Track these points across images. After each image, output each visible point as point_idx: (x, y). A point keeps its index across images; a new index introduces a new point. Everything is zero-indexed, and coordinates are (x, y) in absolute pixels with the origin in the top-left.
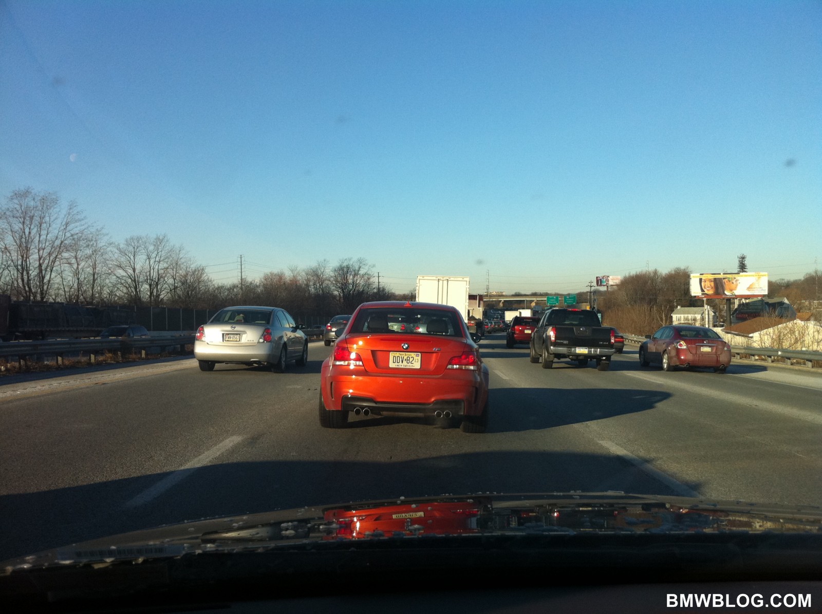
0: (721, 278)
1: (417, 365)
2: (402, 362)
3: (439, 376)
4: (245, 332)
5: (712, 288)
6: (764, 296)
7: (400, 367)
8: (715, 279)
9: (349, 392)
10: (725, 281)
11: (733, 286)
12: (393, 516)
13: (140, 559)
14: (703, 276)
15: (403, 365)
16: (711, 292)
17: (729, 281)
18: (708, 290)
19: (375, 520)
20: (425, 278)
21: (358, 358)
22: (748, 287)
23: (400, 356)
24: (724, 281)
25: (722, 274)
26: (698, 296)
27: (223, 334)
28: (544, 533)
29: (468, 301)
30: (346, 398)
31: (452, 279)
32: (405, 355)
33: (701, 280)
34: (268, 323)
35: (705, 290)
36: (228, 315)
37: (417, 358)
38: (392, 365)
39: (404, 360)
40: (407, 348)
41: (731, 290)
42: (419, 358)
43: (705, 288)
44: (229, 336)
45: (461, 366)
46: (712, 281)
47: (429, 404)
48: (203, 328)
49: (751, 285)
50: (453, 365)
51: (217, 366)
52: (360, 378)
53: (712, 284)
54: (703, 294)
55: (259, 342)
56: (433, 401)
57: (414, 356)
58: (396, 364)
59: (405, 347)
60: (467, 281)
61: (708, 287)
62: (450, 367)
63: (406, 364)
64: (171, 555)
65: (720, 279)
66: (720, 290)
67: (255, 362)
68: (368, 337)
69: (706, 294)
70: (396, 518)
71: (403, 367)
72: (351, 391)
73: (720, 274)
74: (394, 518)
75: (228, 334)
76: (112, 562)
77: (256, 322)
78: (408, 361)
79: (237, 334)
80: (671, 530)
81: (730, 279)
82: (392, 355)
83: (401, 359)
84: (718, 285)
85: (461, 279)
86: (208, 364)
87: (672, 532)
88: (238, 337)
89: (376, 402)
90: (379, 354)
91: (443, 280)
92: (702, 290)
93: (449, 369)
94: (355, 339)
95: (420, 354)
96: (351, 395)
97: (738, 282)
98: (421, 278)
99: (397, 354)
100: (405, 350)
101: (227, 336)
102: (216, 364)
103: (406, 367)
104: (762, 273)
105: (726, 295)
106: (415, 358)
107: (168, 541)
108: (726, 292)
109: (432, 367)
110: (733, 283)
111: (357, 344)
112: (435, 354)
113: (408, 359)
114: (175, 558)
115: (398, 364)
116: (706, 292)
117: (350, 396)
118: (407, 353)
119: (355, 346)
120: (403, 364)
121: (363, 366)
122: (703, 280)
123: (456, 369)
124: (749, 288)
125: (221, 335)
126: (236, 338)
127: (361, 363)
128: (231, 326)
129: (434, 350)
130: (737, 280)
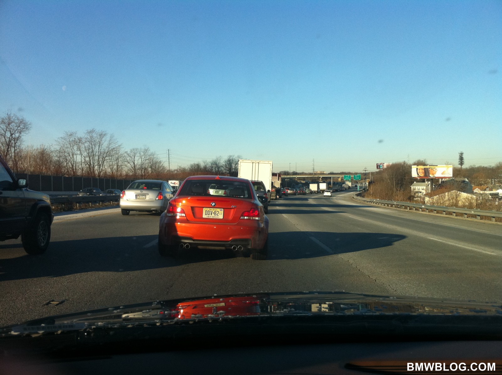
1: (221, 217)
3: (235, 224)
4: (148, 194)
5: (423, 173)
6: (450, 177)
7: (210, 217)
8: (425, 168)
10: (430, 169)
12: (205, 305)
13: (59, 332)
14: (419, 166)
15: (212, 216)
16: (422, 175)
17: (432, 169)
18: (421, 174)
19: (193, 308)
20: (244, 161)
21: (183, 211)
23: (210, 211)
24: (429, 169)
25: (428, 165)
27: (136, 195)
28: (294, 315)
29: (271, 176)
31: (261, 162)
32: (213, 210)
33: (417, 169)
34: (160, 189)
35: (419, 174)
36: (137, 184)
38: (204, 216)
39: (212, 213)
40: (214, 206)
41: (433, 174)
42: (222, 212)
43: (419, 173)
44: (140, 196)
45: (250, 217)
46: (423, 169)
47: (228, 241)
48: (124, 191)
50: (245, 216)
51: (131, 212)
52: (183, 224)
53: (423, 171)
54: (418, 176)
55: (156, 200)
56: (231, 240)
57: (219, 211)
58: (207, 215)
59: (213, 205)
60: (271, 164)
61: (421, 173)
62: (241, 218)
63: (214, 216)
64: (77, 329)
65: (427, 169)
66: (427, 174)
67: (154, 210)
68: (189, 198)
69: (420, 176)
70: (207, 307)
74: (205, 307)
75: (139, 195)
76: (43, 333)
77: (153, 189)
78: (215, 214)
79: (144, 195)
80: (366, 312)
82: (204, 210)
83: (210, 213)
84: (426, 171)
85: (267, 162)
86: (126, 211)
87: (367, 314)
88: (144, 196)
89: (194, 240)
90: (196, 209)
91: (256, 163)
92: (418, 174)
93: (242, 219)
94: (181, 199)
95: (223, 209)
97: (437, 170)
98: (242, 161)
99: (208, 209)
100: (213, 207)
101: (138, 196)
102: (130, 212)
103: (214, 218)
104: (449, 166)
105: (430, 177)
106: (220, 212)
107: (76, 321)
108: (430, 175)
109: (231, 218)
110: (434, 170)
111: (181, 202)
112: (233, 209)
113: (215, 212)
114: (80, 331)
116: (420, 175)
118: (214, 209)
119: (180, 204)
120: (211, 216)
121: (186, 216)
123: (246, 219)
124: (442, 173)
125: (135, 195)
126: (143, 197)
127: (184, 215)
128: (140, 190)
129: (232, 207)
130: (436, 169)
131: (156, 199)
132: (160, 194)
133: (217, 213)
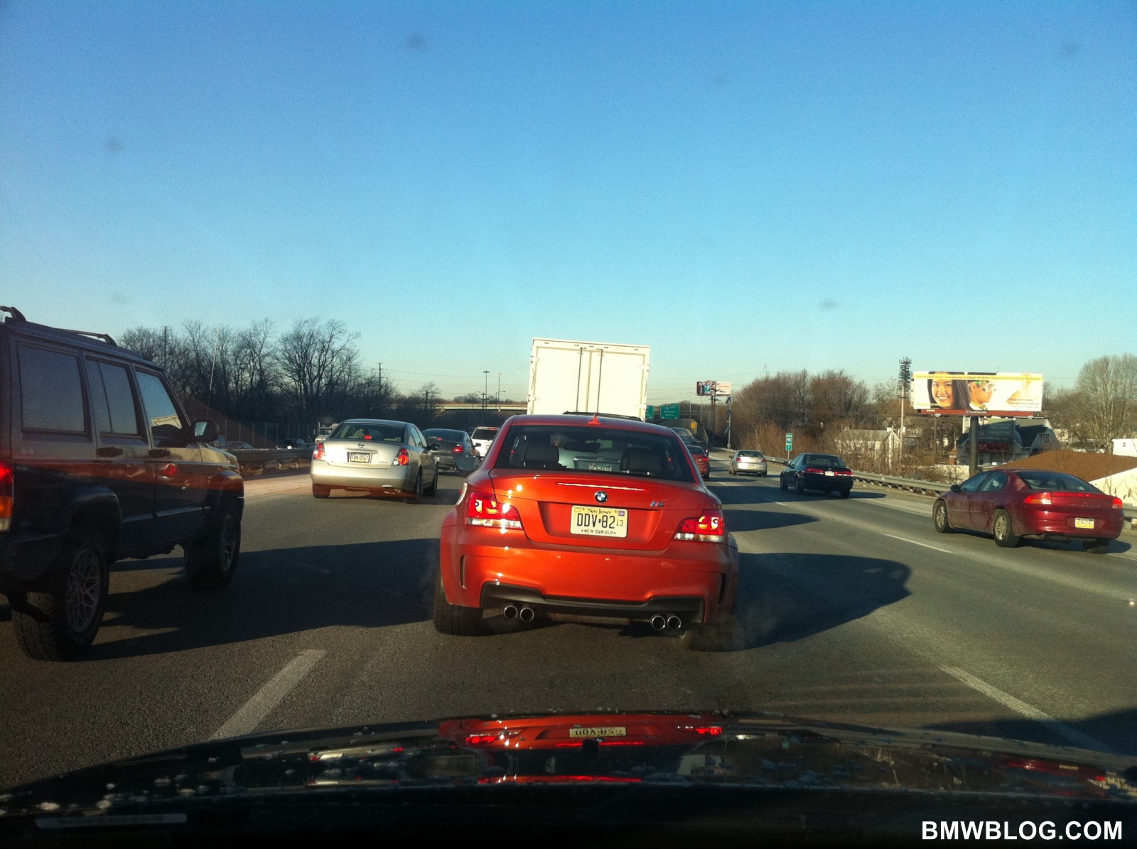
0: (964, 381)
1: (620, 531)
2: (594, 525)
3: (661, 552)
4: (376, 452)
5: (949, 397)
6: (1035, 414)
7: (590, 533)
8: (954, 382)
9: (497, 577)
10: (971, 385)
11: (984, 395)
14: (935, 375)
15: (596, 530)
16: (946, 404)
17: (978, 386)
18: (941, 400)
20: (551, 344)
21: (515, 514)
22: (1009, 397)
23: (591, 514)
24: (969, 385)
25: (966, 373)
26: (925, 410)
27: (348, 453)
30: (492, 587)
31: (611, 349)
32: (598, 512)
33: (930, 382)
34: (402, 441)
35: (937, 400)
37: (621, 518)
38: (575, 529)
39: (597, 522)
40: (604, 501)
41: (981, 402)
42: (625, 518)
44: (356, 455)
45: (697, 536)
46: (948, 385)
47: (641, 603)
48: (322, 444)
49: (1013, 395)
50: (684, 533)
52: (518, 552)
53: (950, 390)
54: (932, 407)
55: (393, 465)
56: (649, 599)
57: (616, 515)
58: (583, 527)
59: (599, 498)
60: (644, 355)
61: (942, 396)
62: (678, 536)
63: (602, 529)
65: (963, 383)
66: (963, 402)
67: (387, 489)
68: (535, 478)
69: (938, 407)
71: (594, 534)
72: (500, 575)
73: (963, 373)
75: (355, 453)
77: (387, 439)
78: (605, 524)
79: (366, 454)
81: (980, 383)
82: (575, 511)
83: (591, 519)
84: (960, 391)
85: (631, 350)
86: (323, 489)
88: (367, 457)
89: (546, 597)
90: (552, 510)
91: (591, 352)
92: (932, 400)
93: (678, 540)
95: (626, 511)
96: (501, 583)
97: (993, 389)
98: (542, 344)
99: (586, 510)
100: (600, 504)
101: (354, 456)
103: (601, 534)
104: (1033, 375)
105: (972, 409)
106: (618, 518)
108: (972, 405)
109: (647, 535)
110: (984, 390)
112: (653, 512)
113: (605, 519)
115: (586, 528)
116: (939, 403)
117: (498, 584)
118: (602, 509)
120: (594, 529)
121: (523, 529)
122: (933, 384)
123: (689, 541)
124: (1011, 400)
125: (346, 454)
126: (365, 459)
127: (518, 524)
128: (358, 443)
129: (651, 505)
130: (991, 386)
131: (393, 463)
132: (403, 453)
133: (609, 523)
